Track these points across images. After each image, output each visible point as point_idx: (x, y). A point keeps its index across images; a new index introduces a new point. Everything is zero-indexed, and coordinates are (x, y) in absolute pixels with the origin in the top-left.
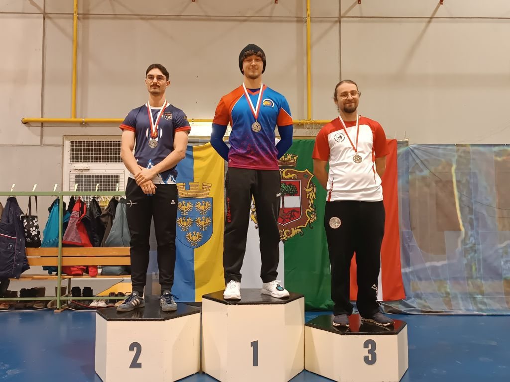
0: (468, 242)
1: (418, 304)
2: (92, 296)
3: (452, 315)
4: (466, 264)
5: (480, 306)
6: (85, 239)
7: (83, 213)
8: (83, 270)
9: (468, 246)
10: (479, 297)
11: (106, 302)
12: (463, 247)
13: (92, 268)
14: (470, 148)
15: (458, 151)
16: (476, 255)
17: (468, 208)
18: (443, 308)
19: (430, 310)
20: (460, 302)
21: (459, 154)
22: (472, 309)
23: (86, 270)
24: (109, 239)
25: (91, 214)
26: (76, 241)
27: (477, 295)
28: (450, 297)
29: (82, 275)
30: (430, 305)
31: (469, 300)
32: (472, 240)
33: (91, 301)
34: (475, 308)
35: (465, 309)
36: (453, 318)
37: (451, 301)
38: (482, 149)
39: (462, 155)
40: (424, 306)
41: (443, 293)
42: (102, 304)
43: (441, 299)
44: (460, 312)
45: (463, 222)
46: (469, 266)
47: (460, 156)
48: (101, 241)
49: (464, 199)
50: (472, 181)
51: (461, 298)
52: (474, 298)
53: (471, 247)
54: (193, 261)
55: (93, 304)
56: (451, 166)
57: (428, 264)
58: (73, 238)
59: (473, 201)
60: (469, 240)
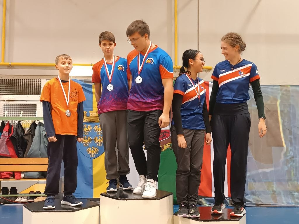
0: (288, 155)
1: (253, 199)
2: (16, 194)
3: (277, 207)
4: (287, 170)
5: (297, 200)
6: (12, 152)
7: (10, 133)
8: (11, 175)
9: (288, 158)
10: (296, 194)
11: (27, 198)
12: (285, 158)
13: (17, 173)
14: (290, 88)
15: (281, 90)
16: (294, 164)
17: (288, 131)
18: (271, 202)
19: (261, 203)
20: (283, 198)
21: (282, 92)
22: (291, 202)
23: (13, 175)
24: (30, 152)
25: (17, 133)
26: (5, 153)
27: (295, 192)
28: (276, 194)
29: (10, 178)
30: (261, 200)
31: (289, 196)
32: (291, 153)
33: (16, 198)
34: (293, 202)
35: (286, 203)
36: (278, 209)
37: (276, 197)
38: (298, 89)
39: (285, 93)
40: (258, 201)
41: (270, 191)
42: (24, 200)
43: (269, 195)
44: (283, 205)
45: (285, 140)
46: (289, 172)
47: (283, 94)
48: (24, 153)
49: (286, 124)
50: (291, 111)
51: (284, 195)
52: (293, 195)
53: (290, 158)
54: (91, 168)
55: (18, 200)
56: (277, 100)
57: (260, 171)
58: (3, 151)
59: (292, 125)
60: (289, 153)
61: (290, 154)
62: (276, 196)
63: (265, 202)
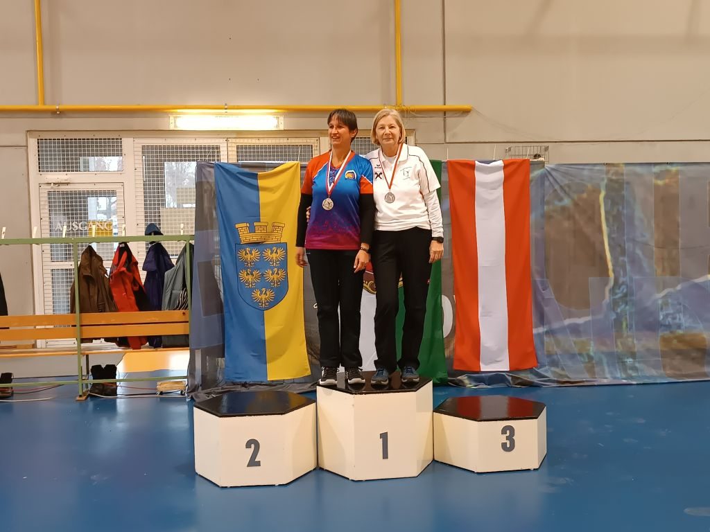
0: (617, 291)
1: (554, 373)
3: (595, 386)
4: (615, 320)
5: (630, 372)
9: (617, 297)
10: (629, 361)
12: (612, 297)
14: (624, 168)
15: (608, 172)
16: (627, 307)
17: (619, 248)
18: (585, 377)
19: (568, 380)
20: (606, 368)
21: (610, 176)
22: (620, 376)
27: (627, 358)
28: (594, 362)
30: (567, 373)
31: (617, 365)
32: (624, 289)
34: (624, 376)
35: (612, 377)
36: (597, 389)
37: (593, 367)
38: (638, 169)
39: (614, 178)
40: (561, 375)
43: (582, 365)
44: (605, 381)
45: (613, 265)
46: (618, 322)
47: (610, 180)
49: (614, 235)
50: (625, 212)
51: (608, 363)
52: (624, 363)
53: (621, 298)
56: (599, 192)
57: (567, 322)
59: (625, 238)
60: (619, 289)
61: (621, 289)
62: (595, 365)
63: (574, 377)
